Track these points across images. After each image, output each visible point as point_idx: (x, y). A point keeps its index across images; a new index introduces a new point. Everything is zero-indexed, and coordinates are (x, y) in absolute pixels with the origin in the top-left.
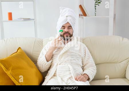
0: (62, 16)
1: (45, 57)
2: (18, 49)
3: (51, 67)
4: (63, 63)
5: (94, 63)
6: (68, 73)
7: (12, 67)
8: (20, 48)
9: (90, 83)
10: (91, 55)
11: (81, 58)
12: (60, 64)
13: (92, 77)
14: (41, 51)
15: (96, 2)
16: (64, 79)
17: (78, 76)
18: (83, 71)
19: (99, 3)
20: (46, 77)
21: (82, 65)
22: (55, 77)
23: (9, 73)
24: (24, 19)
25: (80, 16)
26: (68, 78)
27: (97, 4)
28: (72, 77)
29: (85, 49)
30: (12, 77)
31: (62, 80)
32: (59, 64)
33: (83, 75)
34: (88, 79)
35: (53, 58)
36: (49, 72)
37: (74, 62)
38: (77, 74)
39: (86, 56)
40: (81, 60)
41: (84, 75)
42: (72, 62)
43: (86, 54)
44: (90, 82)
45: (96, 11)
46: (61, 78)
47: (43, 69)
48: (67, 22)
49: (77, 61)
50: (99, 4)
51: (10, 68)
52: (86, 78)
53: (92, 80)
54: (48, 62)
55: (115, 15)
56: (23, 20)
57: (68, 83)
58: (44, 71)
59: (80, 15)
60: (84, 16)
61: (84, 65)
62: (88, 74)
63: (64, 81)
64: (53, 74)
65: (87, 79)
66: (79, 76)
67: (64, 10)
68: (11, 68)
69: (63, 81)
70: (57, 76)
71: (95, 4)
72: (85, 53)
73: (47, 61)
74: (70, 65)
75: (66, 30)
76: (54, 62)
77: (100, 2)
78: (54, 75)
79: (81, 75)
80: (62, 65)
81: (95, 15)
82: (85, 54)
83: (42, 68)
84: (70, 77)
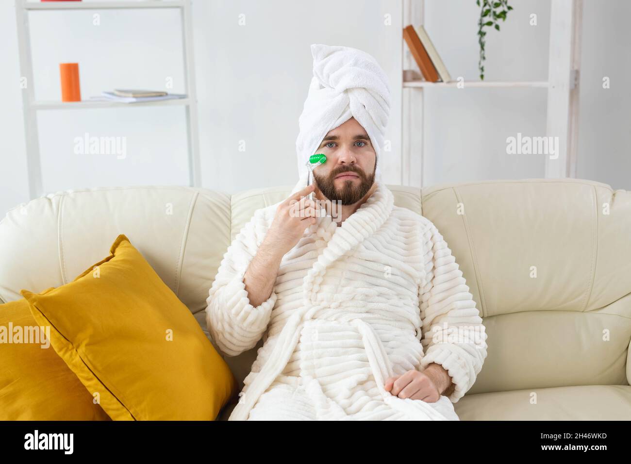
0: (322, 87)
1: (243, 286)
2: (116, 245)
3: (271, 332)
4: (330, 312)
5: (477, 312)
6: (352, 358)
7: (89, 331)
8: (122, 238)
9: (457, 407)
10: (461, 273)
11: (415, 290)
12: (313, 318)
13: (467, 378)
14: (225, 255)
15: (484, 15)
16: (333, 389)
17: (401, 374)
18: (425, 351)
19: (499, 16)
20: (247, 380)
21: (418, 322)
22: (291, 379)
23: (77, 359)
24: (136, 94)
25: (405, 80)
26: (354, 384)
27: (490, 24)
28: (370, 378)
29: (431, 244)
30: (89, 380)
31: (324, 391)
32: (308, 316)
33: (421, 367)
34: (450, 390)
35: (280, 288)
36: (262, 352)
37: (382, 306)
38: (397, 367)
39: (439, 278)
40: (416, 298)
41: (431, 369)
42: (371, 306)
43: (440, 269)
44: (456, 400)
45: (484, 58)
46: (322, 385)
47: (235, 341)
48: (345, 117)
49: (395, 300)
50: (499, 22)
51: (80, 336)
52: (437, 383)
53: (467, 395)
54: (255, 306)
55: (576, 75)
56: (134, 100)
57: (353, 408)
58: (242, 349)
59: (409, 76)
60: (427, 80)
61: (427, 321)
62: (445, 366)
63: (332, 398)
64: (282, 365)
65: (441, 391)
66: (406, 375)
67: (334, 59)
68: (84, 338)
69: (328, 396)
70: (302, 373)
71: (481, 25)
72: (431, 265)
73: (254, 303)
74: (363, 319)
75: (343, 154)
76: (284, 308)
77: (503, 14)
78: (289, 370)
79: (414, 371)
80: (326, 319)
81: (482, 76)
82: (434, 268)
83: (231, 334)
84: (363, 377)
